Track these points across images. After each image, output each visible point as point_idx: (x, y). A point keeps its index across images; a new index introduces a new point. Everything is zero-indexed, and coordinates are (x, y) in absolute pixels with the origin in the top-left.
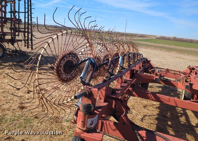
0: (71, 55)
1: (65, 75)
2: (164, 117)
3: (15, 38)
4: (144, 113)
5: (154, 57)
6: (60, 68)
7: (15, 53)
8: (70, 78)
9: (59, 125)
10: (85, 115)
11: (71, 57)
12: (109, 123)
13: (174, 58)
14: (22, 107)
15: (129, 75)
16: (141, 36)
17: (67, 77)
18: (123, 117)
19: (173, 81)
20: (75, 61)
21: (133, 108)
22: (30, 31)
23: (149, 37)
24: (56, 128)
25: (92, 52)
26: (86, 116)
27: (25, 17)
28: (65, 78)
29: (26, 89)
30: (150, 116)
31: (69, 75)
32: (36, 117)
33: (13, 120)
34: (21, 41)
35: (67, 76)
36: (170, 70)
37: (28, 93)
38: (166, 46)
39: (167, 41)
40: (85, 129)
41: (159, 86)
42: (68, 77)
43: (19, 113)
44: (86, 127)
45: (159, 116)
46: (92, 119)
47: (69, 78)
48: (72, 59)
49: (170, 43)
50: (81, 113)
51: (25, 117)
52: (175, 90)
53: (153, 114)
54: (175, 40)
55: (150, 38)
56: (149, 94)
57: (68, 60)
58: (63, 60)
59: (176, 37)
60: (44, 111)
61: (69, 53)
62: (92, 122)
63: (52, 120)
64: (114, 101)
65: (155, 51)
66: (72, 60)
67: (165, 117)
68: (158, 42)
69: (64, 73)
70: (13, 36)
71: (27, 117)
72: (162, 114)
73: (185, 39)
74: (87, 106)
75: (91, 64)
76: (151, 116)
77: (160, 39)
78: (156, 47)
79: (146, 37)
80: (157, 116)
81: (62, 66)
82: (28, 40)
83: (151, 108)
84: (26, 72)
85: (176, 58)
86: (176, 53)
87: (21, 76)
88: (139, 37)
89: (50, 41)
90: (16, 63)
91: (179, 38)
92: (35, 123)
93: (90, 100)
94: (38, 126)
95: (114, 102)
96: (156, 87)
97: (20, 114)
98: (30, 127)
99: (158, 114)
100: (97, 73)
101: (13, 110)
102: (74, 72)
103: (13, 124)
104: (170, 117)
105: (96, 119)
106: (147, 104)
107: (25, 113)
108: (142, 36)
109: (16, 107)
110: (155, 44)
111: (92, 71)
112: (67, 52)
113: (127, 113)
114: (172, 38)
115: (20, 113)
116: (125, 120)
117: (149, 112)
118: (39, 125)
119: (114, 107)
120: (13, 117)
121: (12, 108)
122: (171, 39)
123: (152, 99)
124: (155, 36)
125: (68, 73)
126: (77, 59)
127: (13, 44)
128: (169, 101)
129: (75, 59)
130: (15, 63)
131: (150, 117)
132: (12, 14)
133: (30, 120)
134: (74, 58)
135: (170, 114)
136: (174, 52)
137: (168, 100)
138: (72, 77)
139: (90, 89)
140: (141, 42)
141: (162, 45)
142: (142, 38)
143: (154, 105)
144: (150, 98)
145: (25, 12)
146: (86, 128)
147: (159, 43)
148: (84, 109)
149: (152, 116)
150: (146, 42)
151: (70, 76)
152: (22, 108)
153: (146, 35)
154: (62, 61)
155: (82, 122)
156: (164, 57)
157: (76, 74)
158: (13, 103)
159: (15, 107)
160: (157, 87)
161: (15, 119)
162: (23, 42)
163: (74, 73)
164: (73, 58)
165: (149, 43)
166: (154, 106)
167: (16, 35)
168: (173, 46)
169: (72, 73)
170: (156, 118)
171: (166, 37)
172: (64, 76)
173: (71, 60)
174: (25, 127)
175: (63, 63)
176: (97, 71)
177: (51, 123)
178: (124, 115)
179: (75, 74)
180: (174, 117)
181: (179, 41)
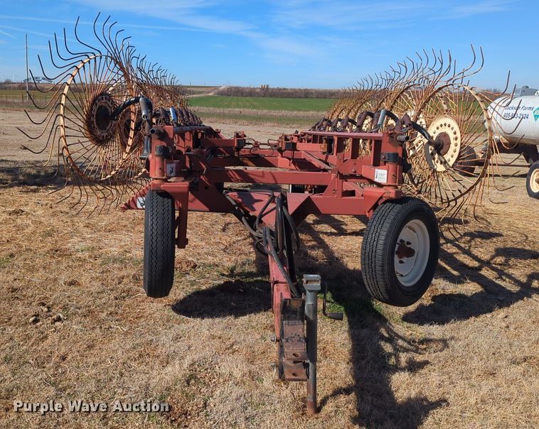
0: (104, 97)
1: (100, 131)
6: (92, 118)
10: (163, 159)
11: (104, 100)
20: (111, 108)
23: (199, 93)
26: (163, 161)
31: (104, 131)
35: (102, 133)
36: (261, 144)
38: (247, 113)
40: (164, 177)
42: (105, 134)
44: (165, 175)
46: (171, 165)
47: (105, 137)
48: (107, 103)
49: (255, 104)
50: (156, 159)
54: (267, 93)
55: (203, 95)
57: (101, 105)
58: (94, 105)
59: (267, 86)
61: (101, 93)
62: (171, 170)
64: (187, 157)
68: (226, 103)
69: (98, 128)
73: (291, 89)
74: (163, 147)
77: (230, 96)
78: (222, 117)
79: (190, 93)
81: (95, 115)
86: (272, 124)
89: (80, 65)
95: (187, 159)
102: (111, 126)
110: (218, 110)
112: (98, 92)
114: (259, 90)
116: (206, 182)
122: (257, 93)
124: (216, 88)
129: (110, 104)
134: (109, 101)
136: (269, 124)
141: (237, 110)
144: (232, 177)
147: (228, 106)
151: (107, 134)
153: (189, 87)
154: (93, 107)
155: (160, 169)
163: (112, 129)
165: (202, 108)
168: (265, 111)
169: (108, 128)
171: (243, 88)
172: (99, 133)
173: (105, 105)
175: (95, 110)
178: (204, 174)
181: (277, 97)
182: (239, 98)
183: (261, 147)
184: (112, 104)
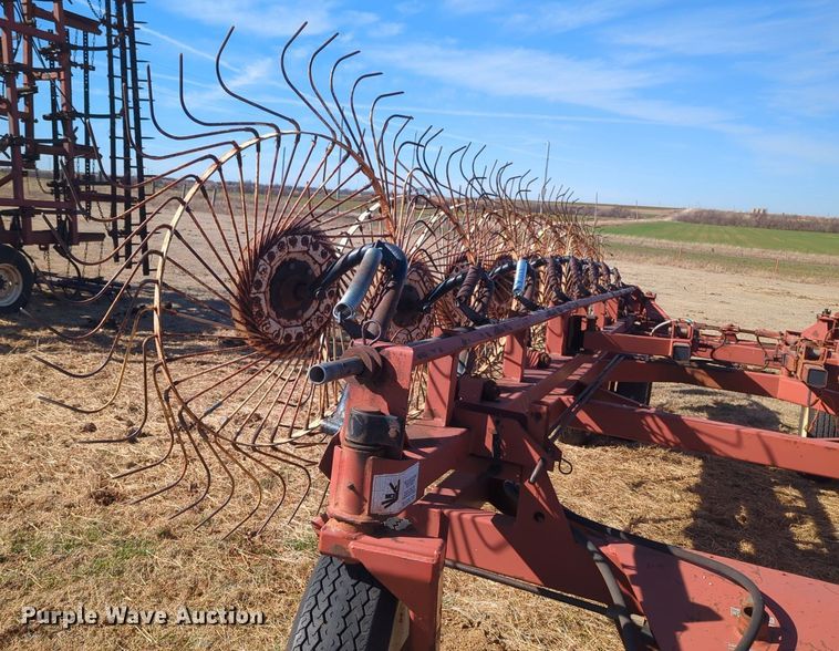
0: (299, 238)
1: (279, 323)
2: (721, 523)
3: (74, 224)
4: (631, 511)
5: (670, 292)
6: (254, 291)
7: (73, 291)
8: (300, 336)
9: (264, 562)
10: (362, 459)
11: (300, 246)
12: (474, 517)
13: (757, 295)
14: (103, 494)
15: (561, 340)
16: (614, 211)
17: (289, 330)
18: (533, 484)
19: (755, 371)
20: (321, 265)
21: (585, 492)
22: (134, 193)
23: (650, 216)
24: (250, 576)
25: (392, 230)
26: (365, 464)
27: (113, 138)
28: (278, 336)
29: (124, 427)
30: (660, 521)
31: (294, 322)
32: (166, 534)
33: (68, 547)
34: (99, 237)
35: (285, 327)
36: (740, 331)
37: (132, 441)
38: (724, 248)
39: (729, 228)
40: (362, 518)
41: (695, 406)
42: (294, 331)
43: (92, 517)
44: (367, 512)
45: (699, 521)
46: (394, 478)
47: (294, 336)
48: (307, 252)
49: (739, 237)
50: (344, 455)
51: (117, 533)
52: (768, 418)
53: (674, 514)
54: (763, 222)
55: (655, 220)
56: (649, 420)
57: (288, 258)
58: (265, 257)
59: (764, 211)
60: (201, 510)
61: (290, 228)
62: (396, 489)
63: (235, 545)
64: (489, 419)
65: (674, 269)
66: (306, 258)
67: (727, 523)
68: (690, 234)
69: (273, 314)
70: (64, 217)
71: (126, 532)
72: (711, 511)
74: (369, 418)
75: (383, 263)
76: (665, 520)
77: (698, 223)
78: (680, 256)
79: (635, 216)
80: (692, 520)
81: (264, 284)
82: (127, 232)
83: (662, 492)
84: (121, 361)
85: (767, 293)
86: (767, 274)
87: (103, 377)
88: (603, 215)
90: (81, 327)
91: (779, 216)
92: (162, 556)
93: (384, 397)
94: (174, 568)
95: (490, 425)
96: (682, 408)
97: (95, 524)
98: (139, 571)
99: (695, 515)
100: (417, 331)
101: (69, 506)
102: (318, 310)
103: (68, 562)
104: (750, 525)
105: (411, 481)
106: (644, 473)
107: (118, 518)
108: (618, 212)
109: (82, 496)
110: (675, 245)
111: (391, 291)
112: (282, 224)
113: (548, 466)
114: (749, 217)
115: (96, 520)
116: (540, 500)
117: (655, 506)
118: (178, 562)
119: (491, 449)
120: (68, 535)
121: (66, 501)
122: (746, 221)
123: (664, 437)
124: (676, 210)
125: (292, 315)
126: (329, 255)
127: (64, 253)
128: (738, 444)
129: (317, 255)
130: (77, 329)
131: (659, 525)
132: (59, 123)
133: (139, 545)
134: (316, 248)
135: (748, 514)
136: (761, 273)
137: (733, 439)
138: (309, 333)
139: (378, 349)
140: (613, 236)
141: (707, 246)
142: (620, 221)
143: (678, 479)
144: (654, 433)
145: (112, 116)
146: (369, 514)
147: (693, 239)
148: (357, 432)
149: (667, 520)
150: (634, 238)
151: (301, 329)
152: (106, 498)
153: (634, 207)
154: (262, 262)
155: (352, 487)
156: (718, 291)
157: (325, 320)
158: (65, 479)
159: (77, 498)
160: (686, 408)
161: (76, 542)
162: (109, 240)
163: (319, 317)
164: (311, 252)
165: (649, 240)
166: (675, 482)
167: (76, 213)
168: (756, 250)
169: (306, 315)
170: (686, 529)
171: (722, 212)
172: (274, 327)
173: (300, 257)
174: (120, 573)
175: (267, 270)
176: (420, 321)
177: (231, 553)
178: (535, 478)
179: (319, 320)
180: (767, 526)
181: (781, 228)
182: (714, 227)
183: (739, 336)
184: (323, 255)
